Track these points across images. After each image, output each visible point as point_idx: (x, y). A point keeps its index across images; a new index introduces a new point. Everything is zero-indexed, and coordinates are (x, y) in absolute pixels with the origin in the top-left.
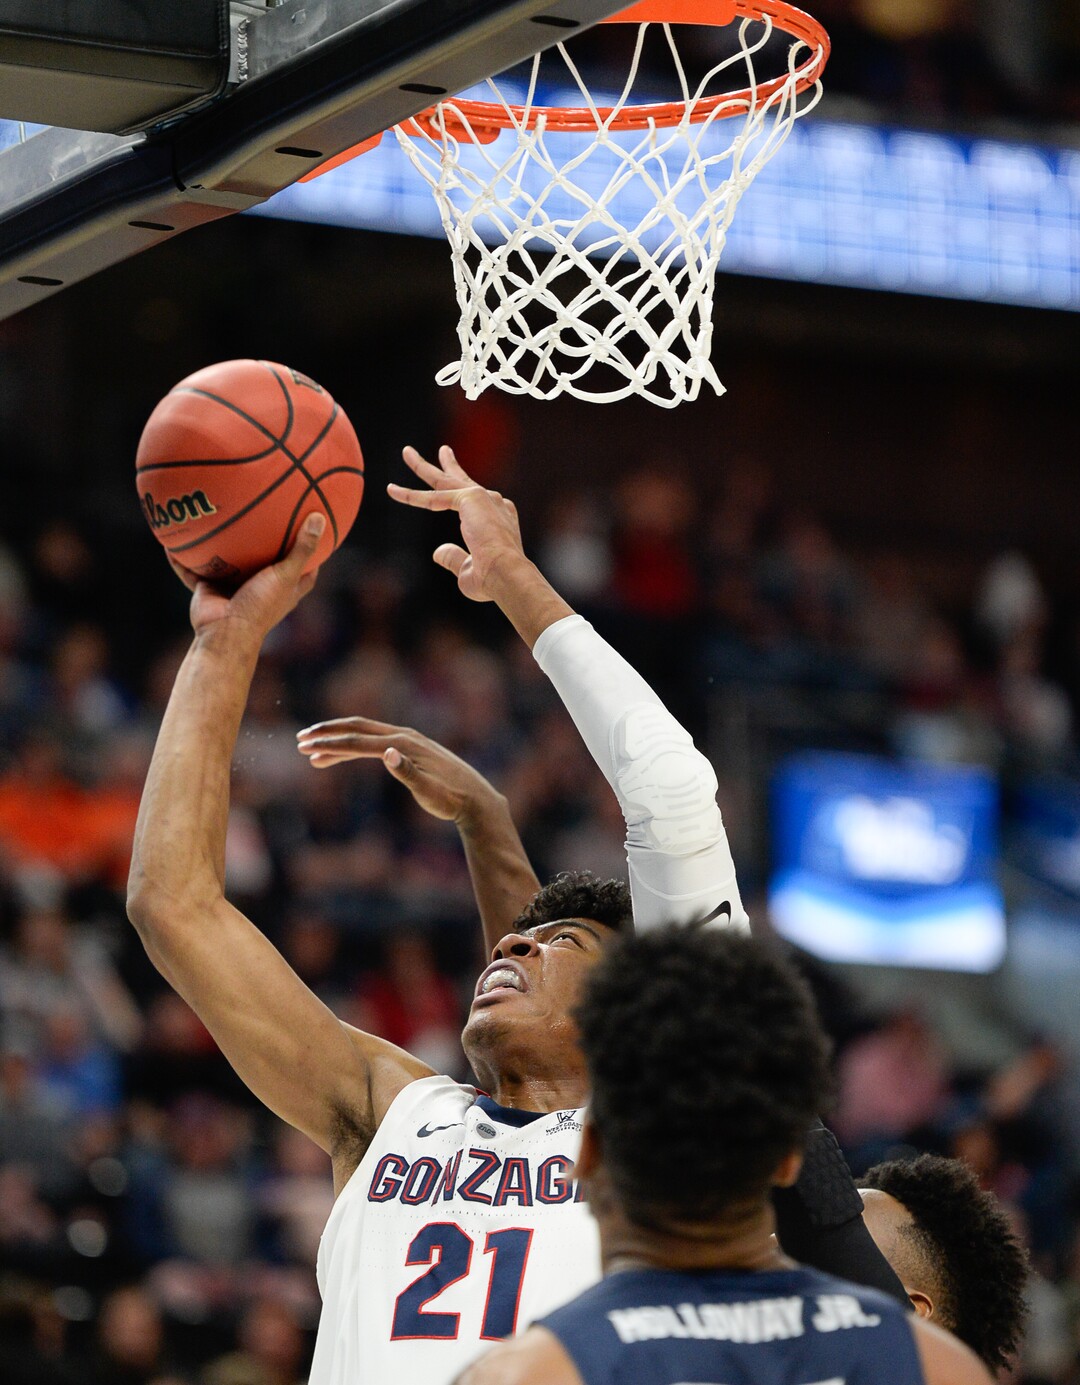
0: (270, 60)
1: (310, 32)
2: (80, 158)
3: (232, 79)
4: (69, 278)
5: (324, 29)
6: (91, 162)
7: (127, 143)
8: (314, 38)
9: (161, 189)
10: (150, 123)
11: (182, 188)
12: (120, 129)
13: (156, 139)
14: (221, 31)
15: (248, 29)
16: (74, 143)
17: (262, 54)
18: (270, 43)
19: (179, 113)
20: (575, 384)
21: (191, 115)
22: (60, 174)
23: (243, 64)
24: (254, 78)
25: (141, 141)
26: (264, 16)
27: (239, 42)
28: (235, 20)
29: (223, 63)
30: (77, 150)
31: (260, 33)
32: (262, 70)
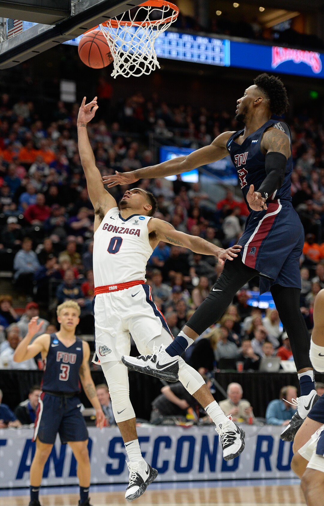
0: (78, 12)
1: (86, 6)
2: (44, 29)
3: (71, 15)
4: (41, 52)
5: (88, 6)
6: (45, 30)
7: (52, 27)
8: (87, 8)
9: (58, 35)
10: (56, 23)
11: (62, 35)
12: (51, 24)
13: (57, 26)
14: (70, 6)
15: (74, 6)
16: (42, 27)
17: (77, 10)
18: (78, 8)
19: (62, 21)
20: (133, 73)
21: (64, 22)
22: (40, 32)
23: (74, 12)
24: (75, 15)
25: (55, 26)
26: (77, 4)
27: (73, 8)
28: (72, 4)
29: (70, 12)
30: (43, 28)
31: (76, 7)
32: (76, 14)
